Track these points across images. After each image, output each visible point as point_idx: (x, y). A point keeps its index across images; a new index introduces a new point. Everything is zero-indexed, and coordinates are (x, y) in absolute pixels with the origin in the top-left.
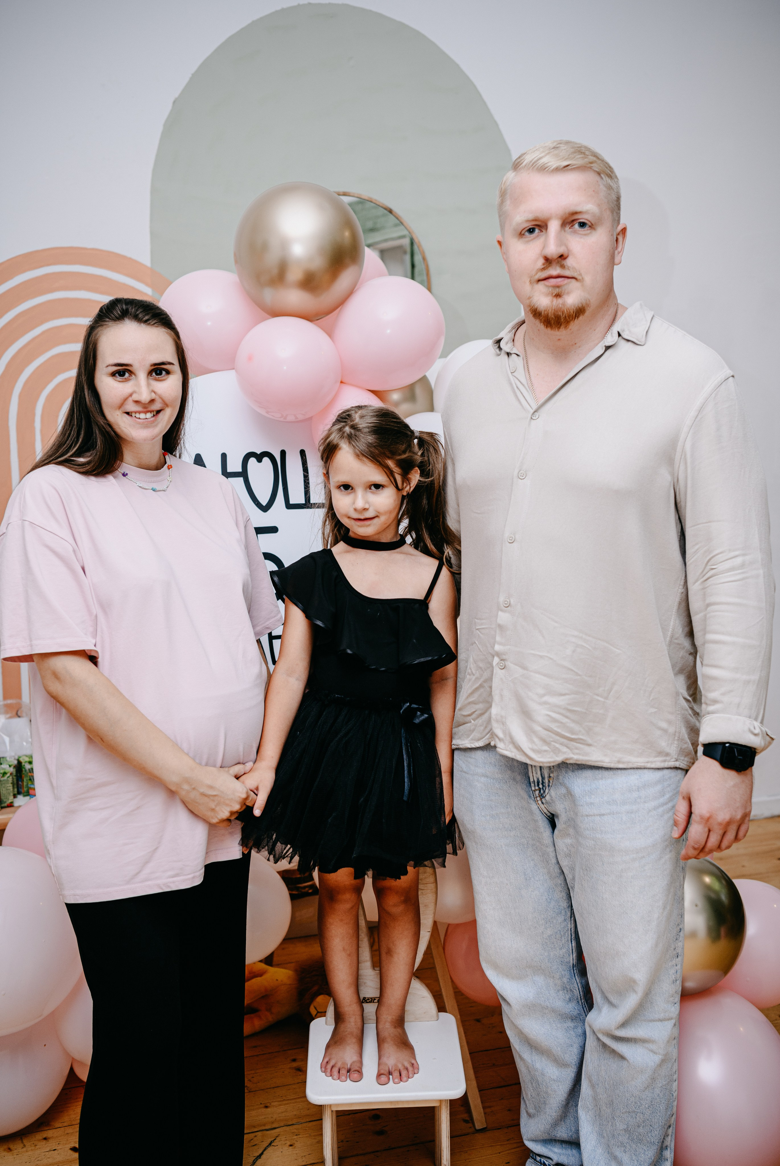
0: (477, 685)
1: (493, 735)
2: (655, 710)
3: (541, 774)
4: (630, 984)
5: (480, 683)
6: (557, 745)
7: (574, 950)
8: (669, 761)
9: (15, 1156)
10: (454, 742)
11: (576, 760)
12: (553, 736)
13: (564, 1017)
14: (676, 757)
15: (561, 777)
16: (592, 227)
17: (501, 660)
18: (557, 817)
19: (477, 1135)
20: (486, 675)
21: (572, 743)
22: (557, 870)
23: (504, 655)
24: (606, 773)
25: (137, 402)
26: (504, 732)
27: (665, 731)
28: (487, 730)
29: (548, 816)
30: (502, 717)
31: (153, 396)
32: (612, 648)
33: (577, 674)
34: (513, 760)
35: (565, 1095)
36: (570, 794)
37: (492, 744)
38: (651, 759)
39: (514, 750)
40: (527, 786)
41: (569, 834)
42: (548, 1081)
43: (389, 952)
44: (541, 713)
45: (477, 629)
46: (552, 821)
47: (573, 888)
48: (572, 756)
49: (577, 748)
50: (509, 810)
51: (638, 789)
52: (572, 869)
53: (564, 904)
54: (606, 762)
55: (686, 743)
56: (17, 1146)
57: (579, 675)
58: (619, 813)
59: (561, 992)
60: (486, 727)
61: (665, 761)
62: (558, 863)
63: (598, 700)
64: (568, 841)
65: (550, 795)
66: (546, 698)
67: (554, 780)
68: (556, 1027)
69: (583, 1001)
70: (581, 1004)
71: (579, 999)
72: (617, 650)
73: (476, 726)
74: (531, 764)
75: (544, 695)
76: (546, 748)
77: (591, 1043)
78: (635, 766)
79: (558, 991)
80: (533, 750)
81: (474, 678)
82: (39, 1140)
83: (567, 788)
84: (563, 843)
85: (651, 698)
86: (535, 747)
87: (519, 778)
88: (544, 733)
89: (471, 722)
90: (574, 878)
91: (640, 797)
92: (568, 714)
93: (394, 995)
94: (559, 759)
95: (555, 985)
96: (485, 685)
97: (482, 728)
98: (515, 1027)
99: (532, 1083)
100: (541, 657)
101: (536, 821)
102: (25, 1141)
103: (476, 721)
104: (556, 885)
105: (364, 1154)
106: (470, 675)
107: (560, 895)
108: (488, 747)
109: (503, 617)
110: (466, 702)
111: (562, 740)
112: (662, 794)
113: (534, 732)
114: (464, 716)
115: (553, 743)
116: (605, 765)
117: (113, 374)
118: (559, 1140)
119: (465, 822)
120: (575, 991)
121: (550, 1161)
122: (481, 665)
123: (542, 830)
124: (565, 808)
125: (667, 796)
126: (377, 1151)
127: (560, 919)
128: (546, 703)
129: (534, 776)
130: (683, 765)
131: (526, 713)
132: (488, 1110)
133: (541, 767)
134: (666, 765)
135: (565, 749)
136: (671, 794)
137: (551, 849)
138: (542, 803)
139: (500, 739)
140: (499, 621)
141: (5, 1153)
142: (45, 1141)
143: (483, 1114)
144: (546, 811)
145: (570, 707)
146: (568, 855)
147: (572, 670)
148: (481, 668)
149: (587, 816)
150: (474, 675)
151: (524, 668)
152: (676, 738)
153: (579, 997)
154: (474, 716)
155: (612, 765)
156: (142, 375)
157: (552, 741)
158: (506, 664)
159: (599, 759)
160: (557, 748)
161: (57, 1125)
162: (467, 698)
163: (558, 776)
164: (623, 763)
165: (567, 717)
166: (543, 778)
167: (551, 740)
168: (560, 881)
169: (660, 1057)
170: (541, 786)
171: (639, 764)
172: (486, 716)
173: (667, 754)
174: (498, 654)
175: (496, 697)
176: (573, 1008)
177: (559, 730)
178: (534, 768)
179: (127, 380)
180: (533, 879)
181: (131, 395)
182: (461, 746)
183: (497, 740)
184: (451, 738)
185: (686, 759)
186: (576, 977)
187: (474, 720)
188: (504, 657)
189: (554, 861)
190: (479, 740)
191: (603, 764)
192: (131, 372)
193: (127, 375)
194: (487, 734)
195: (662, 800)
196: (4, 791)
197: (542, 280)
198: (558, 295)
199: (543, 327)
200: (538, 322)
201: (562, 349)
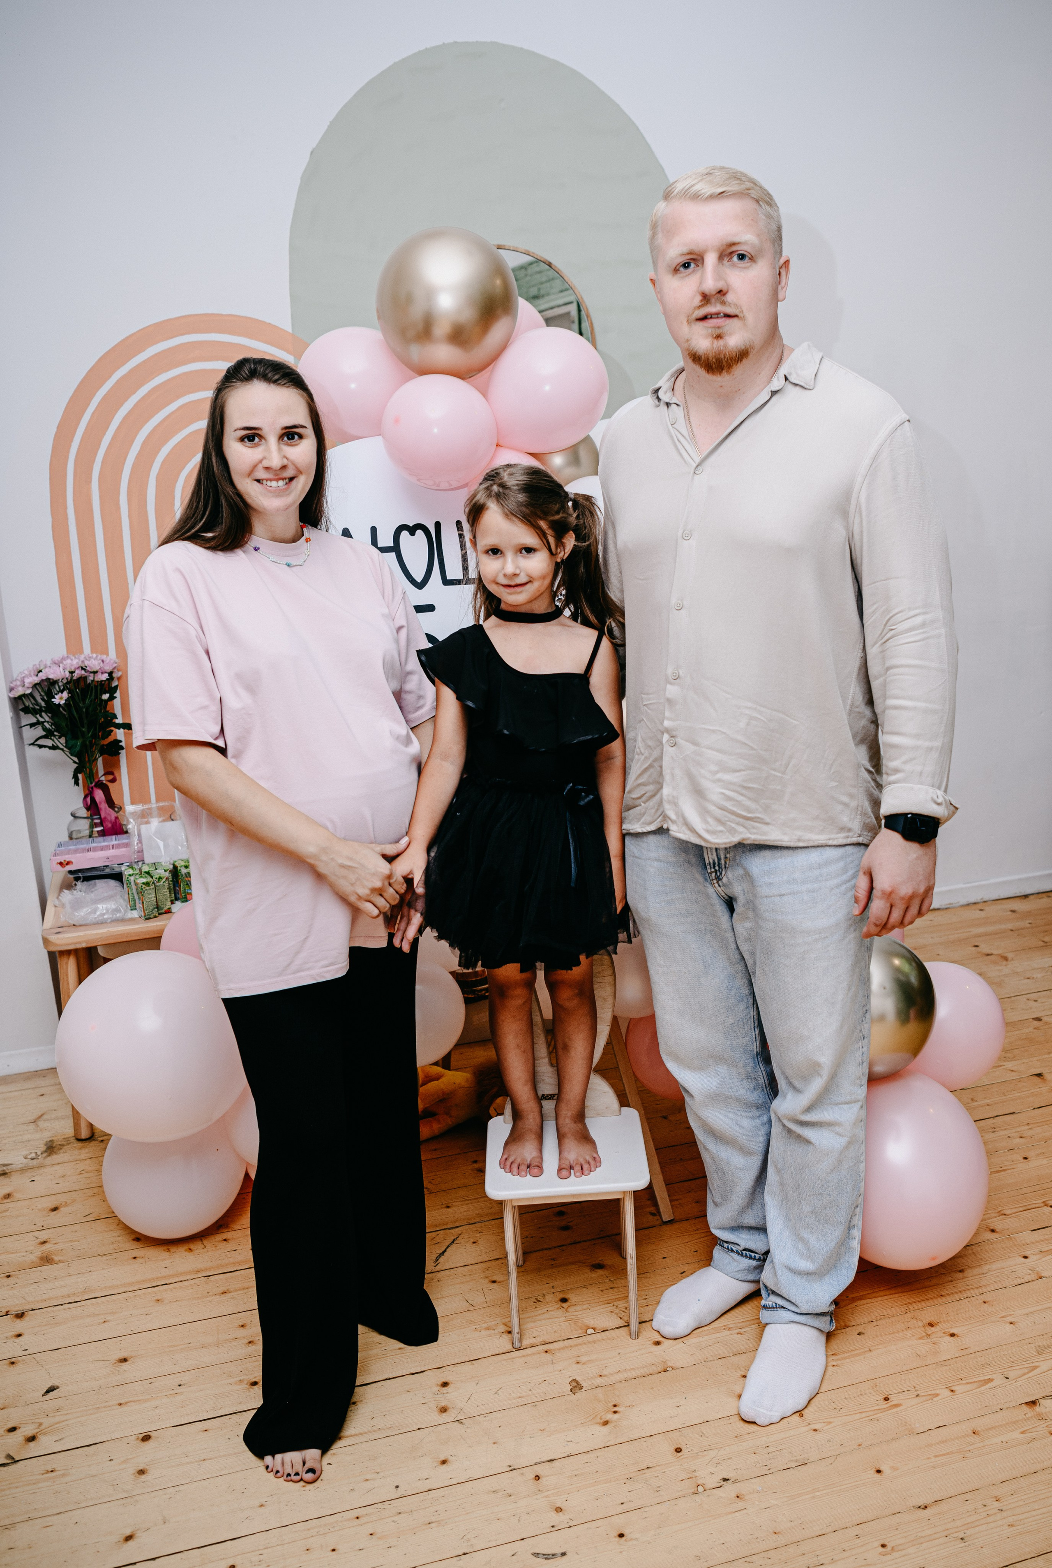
0: (646, 765)
1: (666, 817)
2: (836, 784)
3: (717, 855)
4: (815, 1068)
5: (649, 762)
6: (733, 825)
7: (757, 1038)
8: (852, 837)
9: (197, 1256)
10: (624, 827)
11: (754, 840)
12: (729, 815)
13: (749, 1106)
14: (859, 832)
15: (738, 858)
16: (753, 259)
17: (672, 737)
18: (736, 900)
19: (664, 1226)
20: (656, 754)
21: (749, 822)
22: (737, 956)
23: (674, 731)
24: (785, 852)
25: (268, 468)
26: (677, 814)
27: (846, 805)
28: (659, 813)
29: (726, 900)
30: (674, 797)
31: (285, 462)
32: (788, 719)
33: (752, 748)
34: (687, 842)
35: (752, 1183)
36: (748, 875)
37: (665, 827)
38: (832, 836)
39: (688, 832)
40: (702, 868)
41: (749, 918)
42: (734, 1170)
43: (566, 1048)
44: (715, 792)
45: (644, 705)
46: (730, 904)
47: (754, 973)
48: (750, 836)
49: (754, 828)
50: (685, 894)
51: (820, 867)
52: (753, 954)
53: (746, 991)
54: (785, 841)
55: (869, 817)
56: (197, 1246)
57: (755, 750)
58: (800, 892)
59: (745, 1081)
60: (657, 810)
61: (847, 837)
62: (738, 948)
63: (775, 775)
64: (748, 924)
65: (727, 877)
66: (720, 776)
67: (731, 861)
68: (740, 1117)
69: (768, 1089)
70: (766, 1092)
71: (764, 1087)
72: (794, 721)
73: (647, 808)
74: (706, 846)
75: (716, 772)
76: (721, 828)
77: (776, 1130)
78: (816, 844)
79: (742, 1080)
80: (708, 831)
81: (643, 758)
82: (220, 1241)
83: (745, 869)
84: (743, 927)
85: (832, 771)
86: (710, 828)
87: (694, 860)
88: (718, 813)
89: (641, 805)
90: (755, 963)
91: (821, 875)
92: (744, 791)
93: (573, 1090)
94: (736, 839)
95: (739, 1074)
96: (655, 764)
97: (653, 811)
98: (699, 1118)
99: (717, 1173)
100: (713, 731)
101: (713, 905)
102: (205, 1242)
103: (647, 804)
104: (736, 972)
105: (549, 1249)
106: (638, 755)
107: (741, 981)
108: (661, 831)
109: (672, 691)
110: (635, 784)
111: (738, 819)
112: (845, 870)
113: (708, 812)
114: (634, 799)
115: (728, 823)
116: (785, 844)
117: (242, 440)
118: (746, 1227)
119: (639, 910)
120: (759, 1079)
121: (738, 1247)
122: (650, 743)
123: (720, 914)
124: (743, 890)
125: (850, 873)
126: (563, 1246)
127: (742, 1006)
128: (719, 780)
129: (710, 858)
130: (865, 841)
131: (698, 792)
132: (675, 1203)
133: (716, 849)
134: (849, 841)
135: (741, 829)
136: (854, 870)
137: (730, 934)
138: (719, 886)
139: (673, 822)
140: (668, 695)
141: (187, 1253)
142: (225, 1242)
143: (670, 1207)
144: (723, 894)
145: (745, 784)
146: (748, 940)
147: (746, 744)
148: (650, 746)
149: (766, 897)
150: (643, 754)
151: (695, 744)
152: (859, 812)
153: (764, 1085)
154: (644, 798)
155: (792, 844)
156: (272, 440)
157: (727, 821)
158: (677, 740)
159: (778, 838)
160: (733, 828)
161: (237, 1227)
162: (636, 779)
163: (735, 856)
164: (804, 841)
165: (742, 795)
166: (719, 859)
167: (727, 819)
168: (740, 967)
169: (847, 1139)
170: (717, 868)
171: (820, 842)
172: (657, 797)
173: (850, 830)
174: (667, 731)
175: (667, 777)
176: (757, 1097)
177: (735, 809)
178: (709, 850)
179: (257, 445)
180: (712, 966)
181: (261, 461)
182: (632, 831)
183: (670, 822)
184: (621, 823)
185: (869, 834)
186: (761, 1065)
187: (645, 802)
188: (674, 733)
189: (733, 946)
190: (650, 823)
191: (782, 843)
192: (261, 437)
193: (257, 439)
194: (660, 816)
195: (845, 877)
196: (160, 897)
197: (701, 320)
198: (719, 337)
199: (704, 373)
200: (698, 368)
201: (725, 397)
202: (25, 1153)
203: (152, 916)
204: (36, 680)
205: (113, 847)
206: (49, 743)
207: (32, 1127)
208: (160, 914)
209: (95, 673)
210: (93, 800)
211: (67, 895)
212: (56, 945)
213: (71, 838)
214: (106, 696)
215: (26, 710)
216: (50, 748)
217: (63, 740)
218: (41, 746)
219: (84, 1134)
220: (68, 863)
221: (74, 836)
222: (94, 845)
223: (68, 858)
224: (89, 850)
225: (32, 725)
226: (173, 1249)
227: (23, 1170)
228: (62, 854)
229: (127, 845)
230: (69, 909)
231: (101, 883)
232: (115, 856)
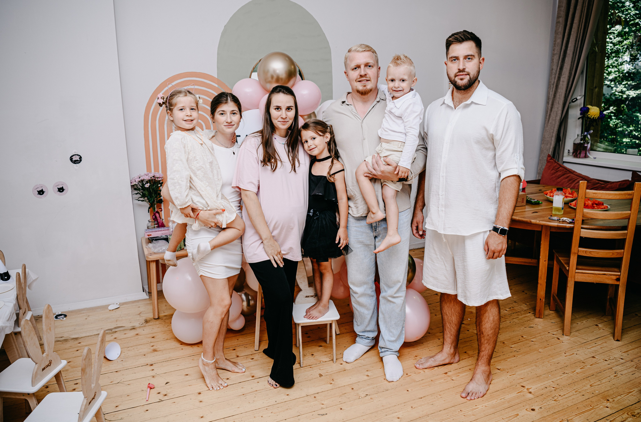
13: (370, 296)
16: (372, 67)
25: (282, 118)
31: (286, 116)
35: (370, 318)
40: (371, 228)
42: (365, 315)
46: (375, 238)
59: (370, 289)
65: (378, 230)
68: (368, 299)
95: (369, 287)
99: (360, 316)
117: (275, 109)
118: (367, 331)
121: (365, 337)
126: (309, 341)
127: (372, 267)
129: (374, 225)
138: (375, 233)
143: (339, 330)
144: (375, 235)
156: (284, 110)
163: (380, 223)
166: (376, 225)
170: (375, 227)
179: (279, 111)
181: (280, 116)
192: (281, 109)
193: (279, 109)
196: (181, 245)
197: (359, 81)
198: (365, 86)
199: (360, 95)
200: (358, 94)
201: (365, 102)
202: (139, 323)
204: (140, 180)
205: (163, 230)
206: (142, 199)
207: (138, 316)
208: (181, 250)
209: (158, 178)
210: (156, 217)
211: (150, 245)
212: (151, 259)
213: (148, 228)
214: (159, 185)
215: (135, 189)
216: (142, 201)
217: (146, 198)
218: (139, 200)
219: (156, 317)
220: (150, 235)
221: (149, 227)
222: (157, 230)
223: (150, 233)
224: (156, 231)
225: (136, 194)
226: (193, 346)
227: (140, 327)
228: (148, 232)
229: (168, 230)
230: (152, 248)
231: (160, 241)
232: (165, 233)
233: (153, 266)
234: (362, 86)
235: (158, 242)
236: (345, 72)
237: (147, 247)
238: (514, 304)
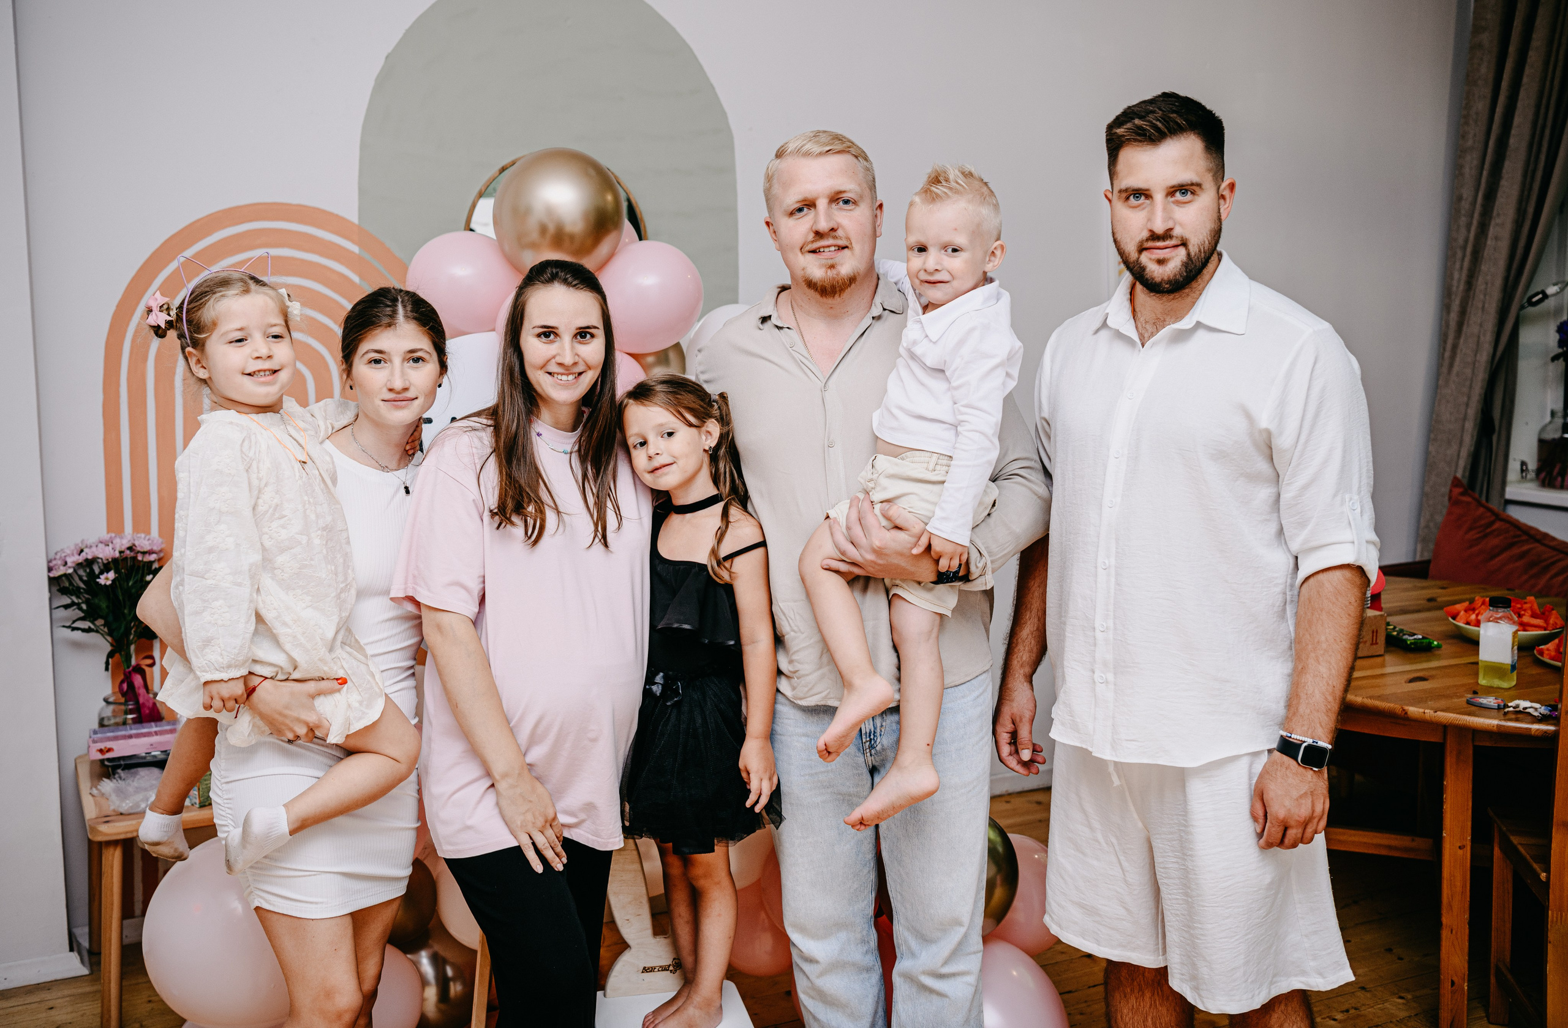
3: (874, 725)
7: (873, 902)
13: (861, 969)
16: (856, 203)
29: (871, 768)
46: (872, 772)
65: (882, 745)
68: (854, 980)
69: (876, 952)
70: (875, 955)
71: (874, 950)
79: (858, 944)
95: (855, 938)
104: (865, 837)
120: (871, 942)
138: (871, 754)
144: (871, 762)
153: (874, 948)
166: (875, 728)
170: (872, 737)
176: (869, 960)
180: (845, 833)
197: (814, 252)
198: (832, 267)
199: (818, 296)
200: (811, 292)
201: (833, 316)
203: (207, 804)
204: (80, 559)
205: (156, 733)
206: (86, 625)
209: (144, 552)
210: (131, 686)
211: (107, 785)
212: (105, 834)
213: (101, 724)
215: (64, 591)
216: (84, 630)
217: (100, 621)
218: (74, 629)
220: (109, 750)
221: (106, 722)
222: (134, 732)
223: (109, 745)
224: (130, 737)
225: (66, 607)
228: (101, 740)
229: (172, 731)
230: (114, 797)
231: (143, 772)
232: (160, 743)
233: (113, 861)
234: (821, 266)
235: (136, 774)
236: (768, 223)
237: (95, 791)
238: (1360, 994)
